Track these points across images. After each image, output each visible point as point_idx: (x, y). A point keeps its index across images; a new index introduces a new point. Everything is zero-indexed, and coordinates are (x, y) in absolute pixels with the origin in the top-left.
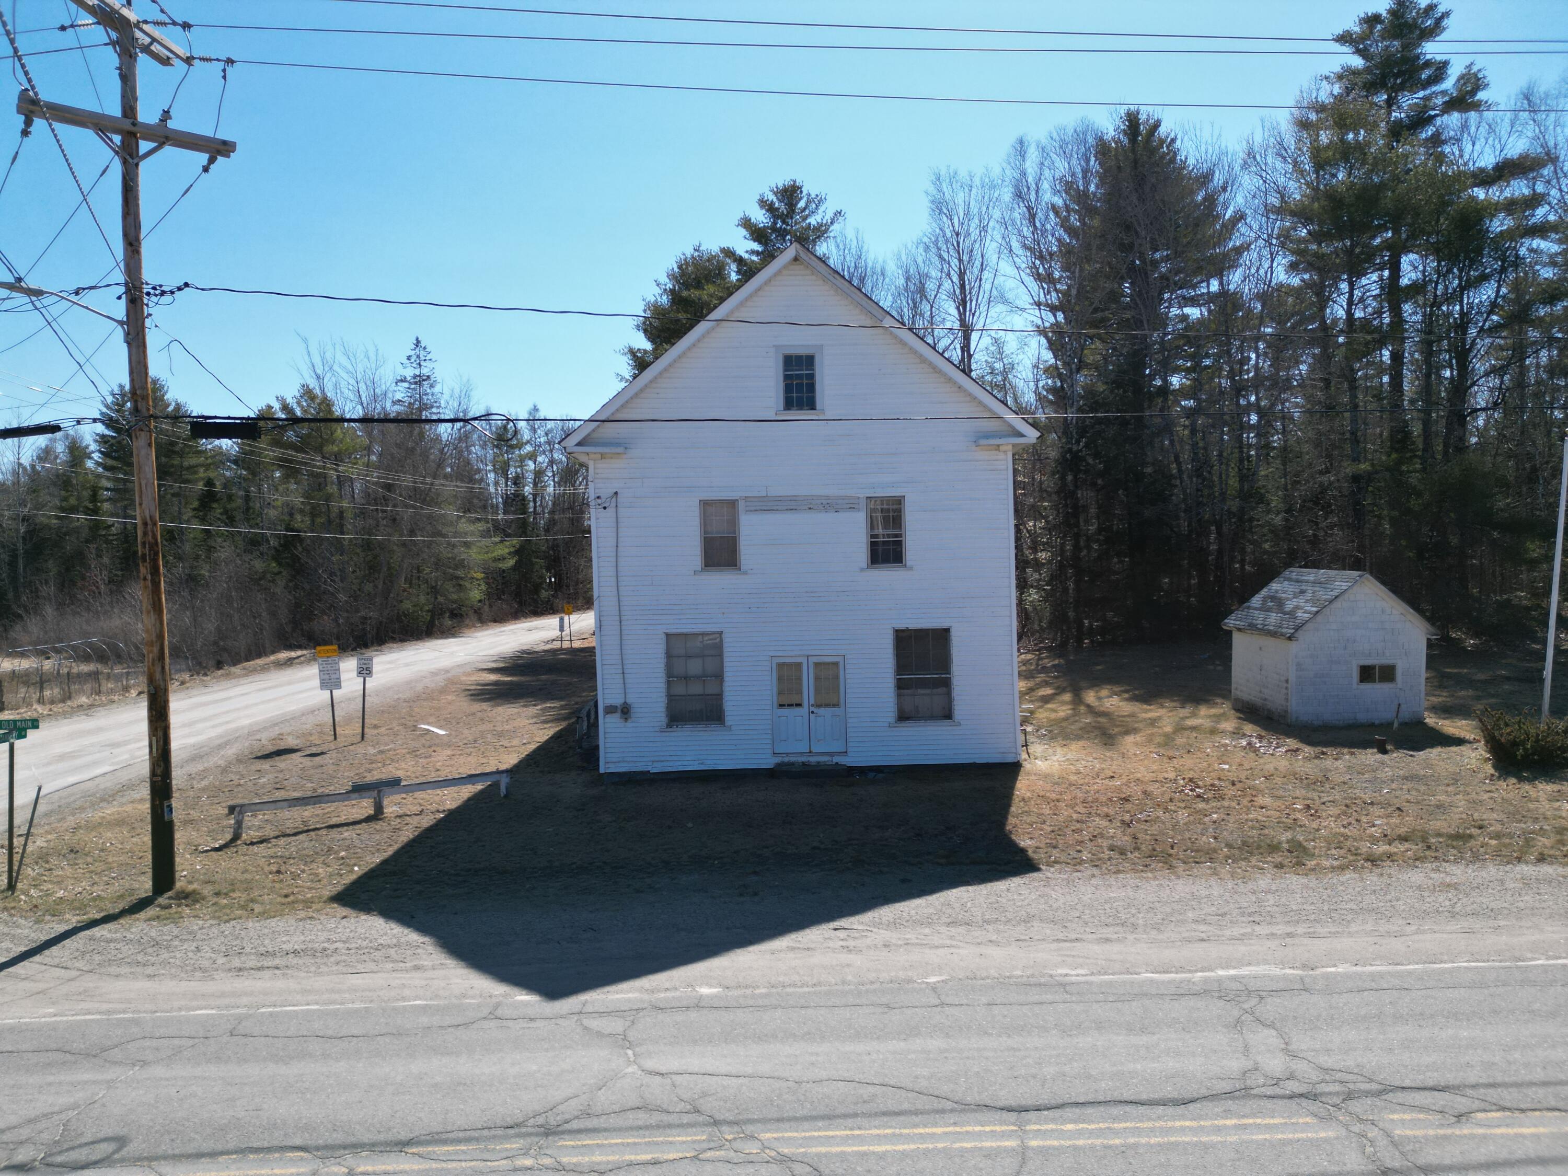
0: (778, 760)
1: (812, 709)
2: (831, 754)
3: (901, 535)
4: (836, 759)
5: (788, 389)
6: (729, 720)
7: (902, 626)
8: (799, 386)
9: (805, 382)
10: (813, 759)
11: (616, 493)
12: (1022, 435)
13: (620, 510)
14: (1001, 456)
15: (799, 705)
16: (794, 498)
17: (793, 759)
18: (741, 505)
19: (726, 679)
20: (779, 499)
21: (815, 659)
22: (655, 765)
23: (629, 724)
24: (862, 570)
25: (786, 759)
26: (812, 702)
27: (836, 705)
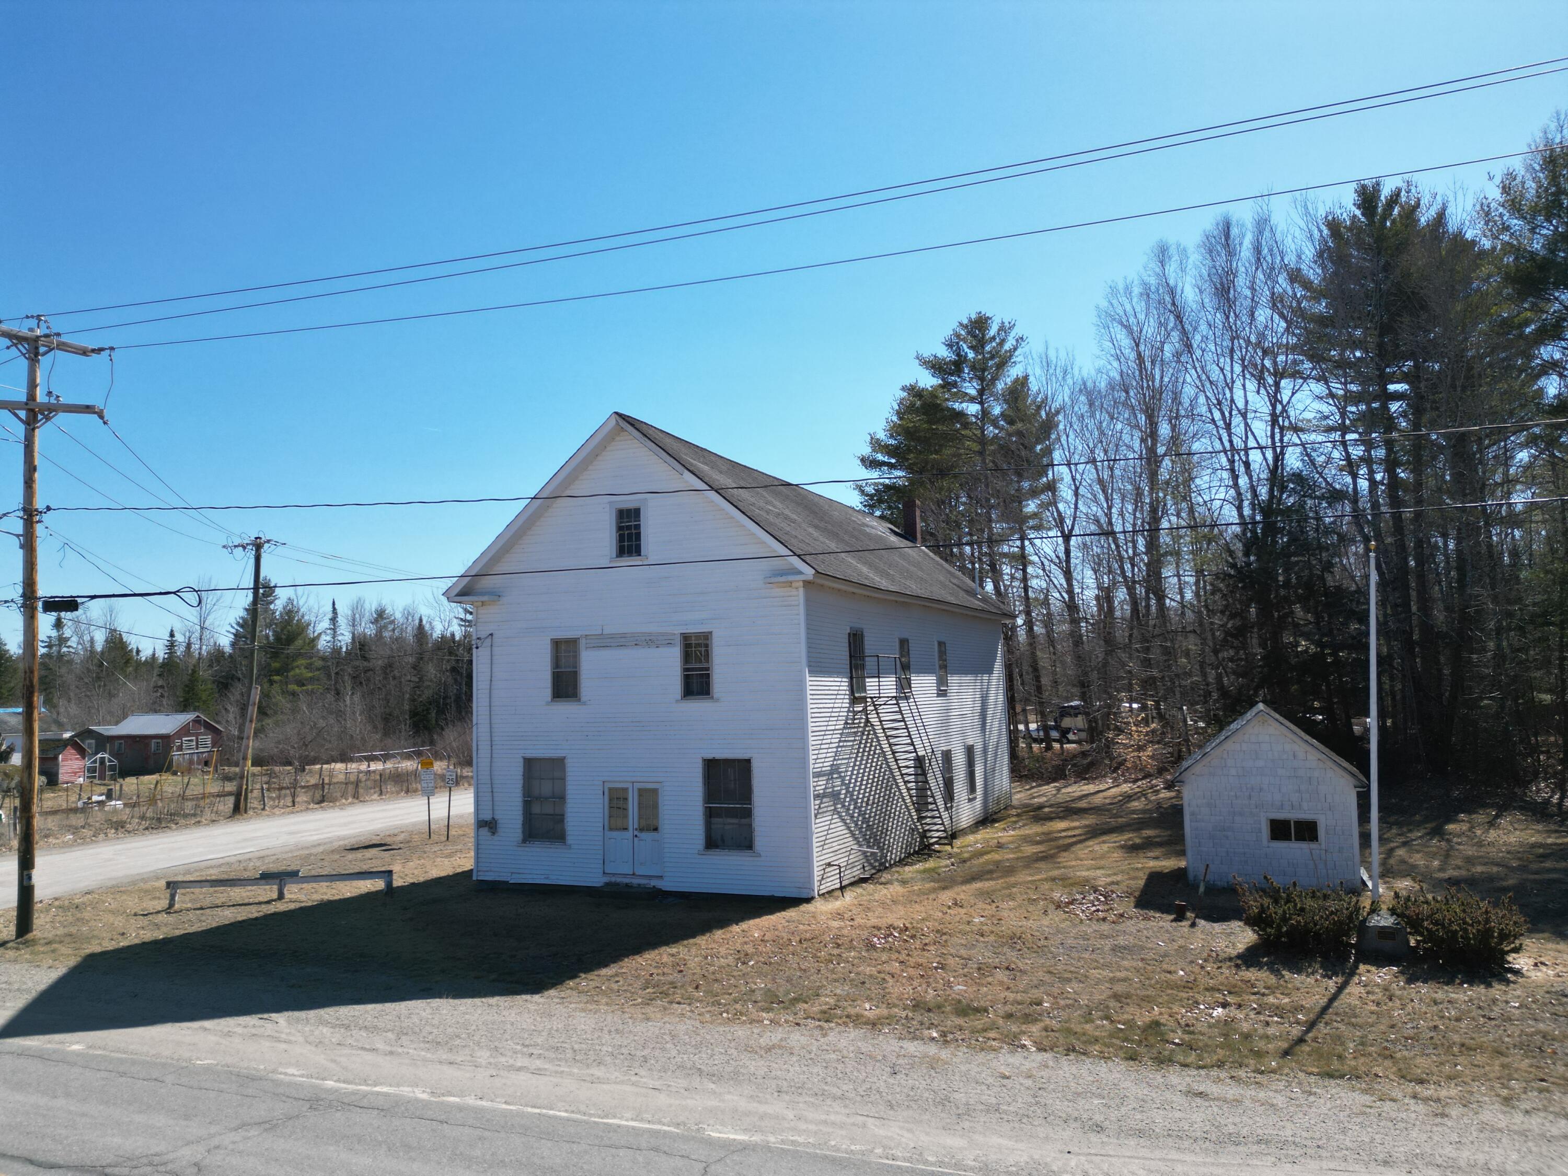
0: (606, 879)
1: (636, 833)
2: (650, 877)
3: (708, 669)
4: (654, 883)
5: (621, 539)
6: (570, 839)
7: (710, 756)
8: (630, 535)
9: (634, 531)
10: (636, 881)
11: (491, 635)
12: (801, 573)
13: (494, 648)
14: (794, 592)
15: (626, 829)
16: (623, 636)
17: (619, 880)
18: (583, 643)
19: (568, 801)
20: (612, 636)
21: (637, 786)
22: (514, 876)
23: (495, 837)
24: (677, 701)
25: (613, 879)
26: (636, 826)
27: (656, 829)
